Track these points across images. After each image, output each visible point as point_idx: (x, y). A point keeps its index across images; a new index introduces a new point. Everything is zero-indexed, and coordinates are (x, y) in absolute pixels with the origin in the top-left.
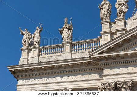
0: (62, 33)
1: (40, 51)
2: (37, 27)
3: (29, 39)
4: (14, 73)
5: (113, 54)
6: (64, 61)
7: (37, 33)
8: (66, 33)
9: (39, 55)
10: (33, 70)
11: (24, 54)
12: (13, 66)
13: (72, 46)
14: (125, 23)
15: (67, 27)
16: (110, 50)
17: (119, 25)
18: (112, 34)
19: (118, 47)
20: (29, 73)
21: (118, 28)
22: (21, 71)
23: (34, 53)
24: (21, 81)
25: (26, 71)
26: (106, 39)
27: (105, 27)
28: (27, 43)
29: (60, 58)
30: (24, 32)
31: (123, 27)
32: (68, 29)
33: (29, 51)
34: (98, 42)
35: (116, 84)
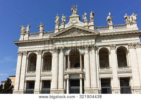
0: (39, 28)
1: (29, 35)
2: (28, 25)
3: (24, 30)
4: (17, 44)
5: (58, 37)
6: (39, 39)
7: (28, 28)
8: (41, 28)
9: (29, 37)
10: (25, 43)
11: (22, 36)
12: (16, 41)
13: (43, 34)
14: (64, 26)
15: (41, 26)
16: (57, 36)
17: (62, 26)
18: (59, 30)
19: (60, 35)
20: (24, 44)
21: (61, 28)
22: (20, 43)
23: (27, 36)
24: (21, 47)
25: (23, 43)
26: (56, 31)
27: (57, 27)
28: (23, 32)
29: (38, 38)
30: (22, 27)
31: (63, 27)
32: (42, 27)
33: (24, 35)
34: (54, 32)
35: (58, 48)
